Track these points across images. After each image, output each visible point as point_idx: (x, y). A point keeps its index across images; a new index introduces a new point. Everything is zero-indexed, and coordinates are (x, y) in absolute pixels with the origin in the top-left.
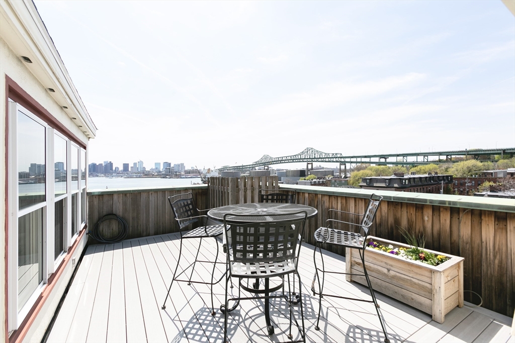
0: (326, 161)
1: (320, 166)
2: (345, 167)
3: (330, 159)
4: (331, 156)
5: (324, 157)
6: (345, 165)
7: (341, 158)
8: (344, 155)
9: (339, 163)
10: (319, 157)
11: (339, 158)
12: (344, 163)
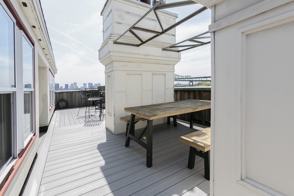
0: (181, 81)
1: (179, 83)
2: (193, 83)
3: (184, 79)
4: (184, 78)
5: (180, 78)
6: (193, 82)
7: (190, 78)
8: (192, 77)
9: (189, 81)
10: (177, 78)
11: (189, 78)
12: (192, 81)
